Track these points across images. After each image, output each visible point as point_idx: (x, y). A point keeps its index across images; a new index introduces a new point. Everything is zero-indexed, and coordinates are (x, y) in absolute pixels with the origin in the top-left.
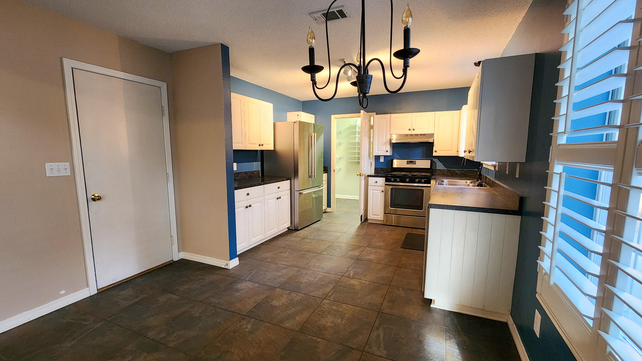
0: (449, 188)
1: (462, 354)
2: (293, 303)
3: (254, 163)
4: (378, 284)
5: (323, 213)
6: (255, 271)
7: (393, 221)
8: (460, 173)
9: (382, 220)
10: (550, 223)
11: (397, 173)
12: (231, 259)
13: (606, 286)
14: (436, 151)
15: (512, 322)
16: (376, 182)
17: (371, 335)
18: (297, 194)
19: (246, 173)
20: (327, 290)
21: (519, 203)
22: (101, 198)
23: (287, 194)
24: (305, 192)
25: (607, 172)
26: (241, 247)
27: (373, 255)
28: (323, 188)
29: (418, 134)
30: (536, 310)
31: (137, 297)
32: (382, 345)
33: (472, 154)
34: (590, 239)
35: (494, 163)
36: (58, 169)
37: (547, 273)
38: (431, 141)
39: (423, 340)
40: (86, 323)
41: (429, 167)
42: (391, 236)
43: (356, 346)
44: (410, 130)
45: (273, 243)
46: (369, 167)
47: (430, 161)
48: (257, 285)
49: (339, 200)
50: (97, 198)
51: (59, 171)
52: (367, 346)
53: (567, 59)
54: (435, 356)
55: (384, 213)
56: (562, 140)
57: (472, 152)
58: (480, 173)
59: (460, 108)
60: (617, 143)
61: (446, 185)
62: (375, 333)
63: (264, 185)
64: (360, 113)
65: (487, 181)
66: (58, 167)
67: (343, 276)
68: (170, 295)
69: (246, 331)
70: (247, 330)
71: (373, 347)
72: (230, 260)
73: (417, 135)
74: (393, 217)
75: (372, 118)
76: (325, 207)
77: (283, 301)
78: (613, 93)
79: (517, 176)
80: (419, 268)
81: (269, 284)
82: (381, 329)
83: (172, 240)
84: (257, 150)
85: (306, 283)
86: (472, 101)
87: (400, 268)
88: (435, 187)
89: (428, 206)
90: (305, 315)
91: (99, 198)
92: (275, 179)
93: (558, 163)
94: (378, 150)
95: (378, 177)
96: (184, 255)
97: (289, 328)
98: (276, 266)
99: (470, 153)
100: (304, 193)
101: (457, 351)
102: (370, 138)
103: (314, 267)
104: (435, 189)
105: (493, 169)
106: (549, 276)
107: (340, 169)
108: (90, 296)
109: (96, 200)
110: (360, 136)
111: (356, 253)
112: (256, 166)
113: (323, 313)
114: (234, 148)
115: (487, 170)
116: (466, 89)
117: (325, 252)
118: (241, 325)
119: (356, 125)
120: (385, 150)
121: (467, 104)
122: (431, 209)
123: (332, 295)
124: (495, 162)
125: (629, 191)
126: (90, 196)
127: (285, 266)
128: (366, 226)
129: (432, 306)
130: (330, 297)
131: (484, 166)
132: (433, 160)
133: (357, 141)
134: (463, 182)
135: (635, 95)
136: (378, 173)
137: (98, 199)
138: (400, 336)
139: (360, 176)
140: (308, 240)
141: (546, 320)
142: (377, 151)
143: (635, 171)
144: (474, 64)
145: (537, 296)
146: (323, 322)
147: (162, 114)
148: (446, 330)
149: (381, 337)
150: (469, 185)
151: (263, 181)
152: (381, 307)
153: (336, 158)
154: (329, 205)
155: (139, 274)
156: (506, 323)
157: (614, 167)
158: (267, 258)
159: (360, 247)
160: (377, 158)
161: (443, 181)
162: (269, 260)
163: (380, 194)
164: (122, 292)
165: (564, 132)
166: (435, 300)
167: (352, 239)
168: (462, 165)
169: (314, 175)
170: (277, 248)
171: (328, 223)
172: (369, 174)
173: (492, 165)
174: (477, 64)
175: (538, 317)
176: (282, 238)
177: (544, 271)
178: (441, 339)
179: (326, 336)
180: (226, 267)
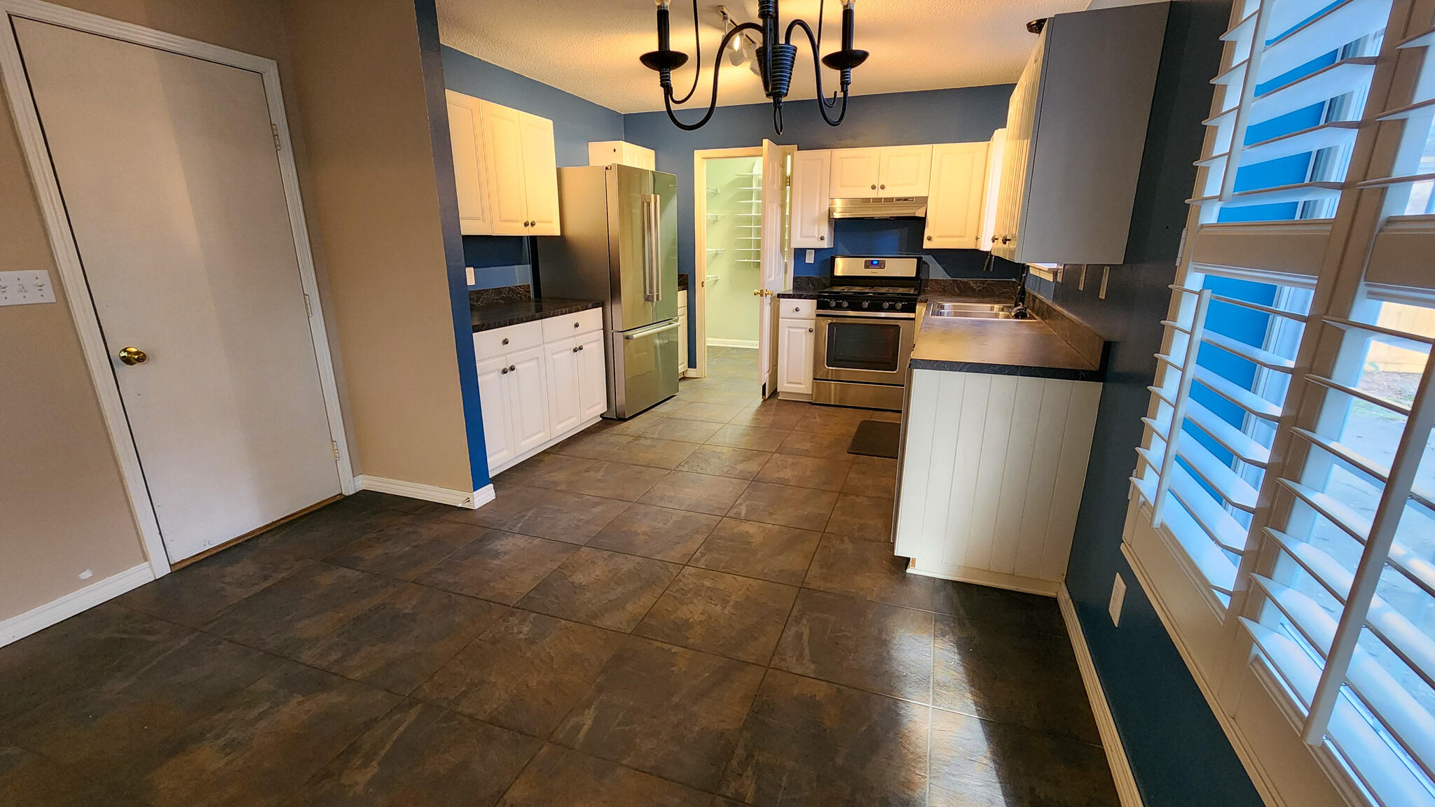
0: (954, 322)
1: (964, 662)
2: (619, 577)
3: (516, 266)
4: (799, 531)
5: (680, 379)
6: (533, 511)
7: (833, 396)
8: (979, 288)
9: (809, 394)
10: (1165, 400)
11: (843, 288)
12: (477, 486)
13: (1267, 532)
14: (929, 239)
15: (1067, 596)
16: (797, 310)
17: (784, 634)
18: (619, 338)
19: (498, 291)
20: (692, 546)
21: (1102, 356)
22: (144, 355)
23: (598, 340)
24: (637, 334)
25: (1293, 289)
26: (497, 461)
27: (788, 470)
28: (675, 324)
29: (893, 198)
30: (1118, 574)
31: (266, 578)
32: (807, 652)
33: (1011, 245)
34: (1240, 430)
35: (1055, 266)
36: (21, 287)
37: (1149, 503)
38: (920, 214)
39: (888, 639)
40: (151, 638)
41: (914, 275)
42: (827, 427)
43: (754, 657)
44: (873, 187)
45: (568, 451)
46: (782, 275)
47: (916, 260)
48: (537, 541)
49: (712, 349)
50: (136, 357)
51: (23, 290)
52: (776, 658)
53: (1243, 19)
54: (913, 669)
55: (814, 379)
56: (1209, 216)
57: (1009, 240)
58: (1023, 288)
59: (987, 137)
60: (1331, 223)
61: (948, 316)
62: (794, 630)
63: (541, 319)
64: (762, 145)
65: (1036, 306)
66: (19, 282)
67: (725, 516)
68: (343, 571)
69: (518, 639)
70: (521, 636)
71: (788, 659)
72: (474, 491)
73: (889, 200)
74: (833, 386)
75: (789, 157)
76: (682, 366)
77: (598, 573)
78: (1333, 104)
79: (1102, 296)
80: (886, 495)
81: (563, 538)
82: (805, 622)
83: (335, 450)
84: (522, 237)
85: (645, 533)
86: (1018, 118)
87: (846, 495)
88: (925, 321)
89: (910, 365)
90: (646, 600)
91: (141, 358)
92: (567, 304)
93: (1196, 269)
94: (801, 237)
95: (800, 298)
96: (368, 482)
97: (613, 629)
98: (580, 500)
99: (1005, 243)
100: (634, 336)
101: (957, 657)
102: (783, 206)
103: (662, 498)
104: (924, 325)
105: (1050, 278)
106: (1153, 511)
107: (717, 280)
108: (155, 580)
109: (133, 361)
110: (760, 201)
111: (753, 467)
112: (520, 275)
113: (683, 594)
114: (464, 232)
115: (1039, 279)
116: (1006, 90)
117: (686, 466)
118: (507, 627)
119: (752, 176)
120: (817, 236)
121: (1005, 127)
122: (915, 370)
123: (702, 557)
124: (1056, 264)
125: (1344, 331)
126: (116, 353)
127: (598, 500)
128: (774, 407)
129: (909, 571)
130: (698, 561)
131: (1032, 271)
132: (922, 257)
133: (753, 214)
134: (985, 307)
135: (1389, 112)
136: (802, 288)
137: (139, 360)
138: (844, 633)
139: (762, 295)
140: (649, 442)
141: (1135, 593)
142: (799, 238)
143: (1363, 288)
144: (1026, 27)
145: (1122, 547)
146: (683, 612)
147: (276, 146)
148: (935, 619)
149: (806, 637)
150: (996, 316)
151: (539, 309)
152: (805, 578)
153: (706, 253)
154: (692, 363)
155: (267, 526)
156: (1054, 598)
157: (1318, 280)
158: (556, 484)
159: (761, 453)
160: (800, 253)
161: (942, 307)
162: (563, 487)
163: (804, 337)
164: (230, 569)
165: (1220, 198)
166: (915, 559)
167: (744, 437)
168: (984, 269)
169: (658, 296)
170: (578, 460)
171: (690, 403)
172: (782, 291)
173: (1050, 271)
174: (1036, 27)
175: (1120, 586)
176: (590, 438)
177: (1142, 499)
178: (925, 635)
179: (691, 641)
180: (466, 506)
